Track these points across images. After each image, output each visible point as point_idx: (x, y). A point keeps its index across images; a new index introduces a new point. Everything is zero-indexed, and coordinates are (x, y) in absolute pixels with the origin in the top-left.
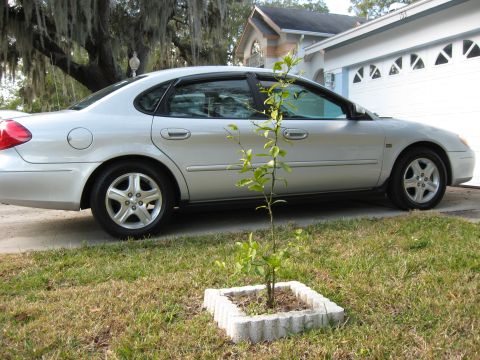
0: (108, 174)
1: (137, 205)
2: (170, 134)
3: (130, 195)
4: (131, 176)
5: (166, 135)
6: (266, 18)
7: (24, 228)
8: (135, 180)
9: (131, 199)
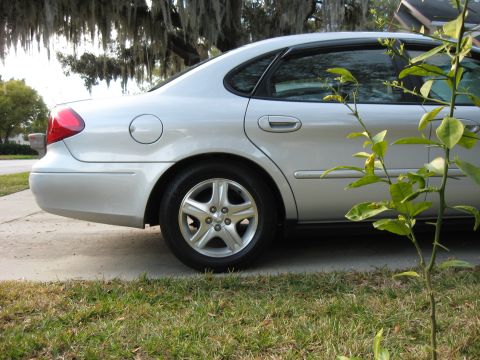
0: (183, 178)
1: (223, 224)
2: (272, 124)
3: (213, 209)
4: (215, 183)
5: (266, 125)
6: (415, 12)
7: (99, 242)
8: (220, 188)
9: (215, 215)
